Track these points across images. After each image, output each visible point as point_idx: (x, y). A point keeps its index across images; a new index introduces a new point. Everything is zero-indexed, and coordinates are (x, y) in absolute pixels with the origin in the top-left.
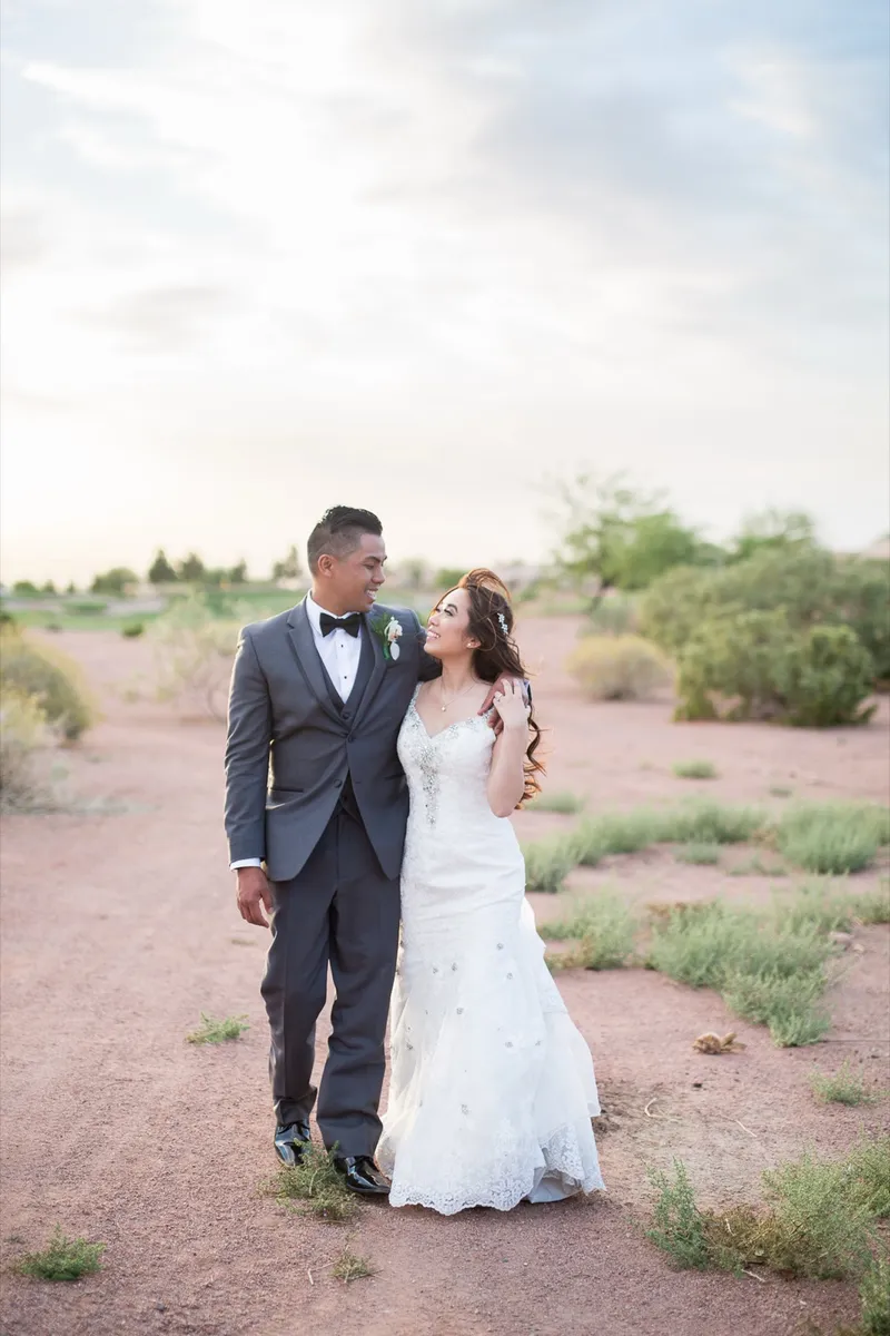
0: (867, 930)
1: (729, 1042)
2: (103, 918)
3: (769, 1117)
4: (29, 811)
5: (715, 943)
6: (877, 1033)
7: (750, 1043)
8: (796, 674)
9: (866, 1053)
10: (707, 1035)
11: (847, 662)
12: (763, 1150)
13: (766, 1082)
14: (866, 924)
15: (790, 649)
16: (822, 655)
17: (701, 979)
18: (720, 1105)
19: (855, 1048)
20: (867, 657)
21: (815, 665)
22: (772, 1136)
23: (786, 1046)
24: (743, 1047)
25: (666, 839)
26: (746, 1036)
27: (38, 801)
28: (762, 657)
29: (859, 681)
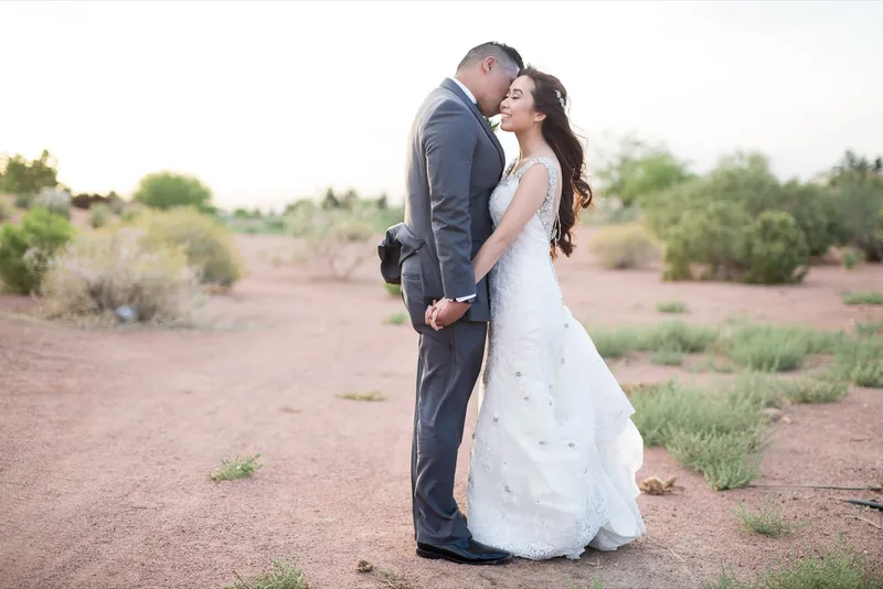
0: (795, 408)
1: (670, 485)
2: (189, 393)
3: (698, 546)
4: (172, 328)
5: (666, 410)
6: (799, 482)
7: (688, 487)
8: (749, 246)
9: (788, 496)
10: (651, 478)
11: (787, 239)
12: (690, 573)
13: (700, 517)
14: (793, 404)
15: (746, 229)
16: (768, 233)
17: (654, 439)
18: (656, 535)
19: (779, 492)
20: (802, 235)
21: (764, 239)
22: (699, 561)
23: (719, 490)
24: (682, 489)
25: (643, 349)
26: (686, 480)
27: (179, 320)
28: (725, 235)
29: (795, 252)
